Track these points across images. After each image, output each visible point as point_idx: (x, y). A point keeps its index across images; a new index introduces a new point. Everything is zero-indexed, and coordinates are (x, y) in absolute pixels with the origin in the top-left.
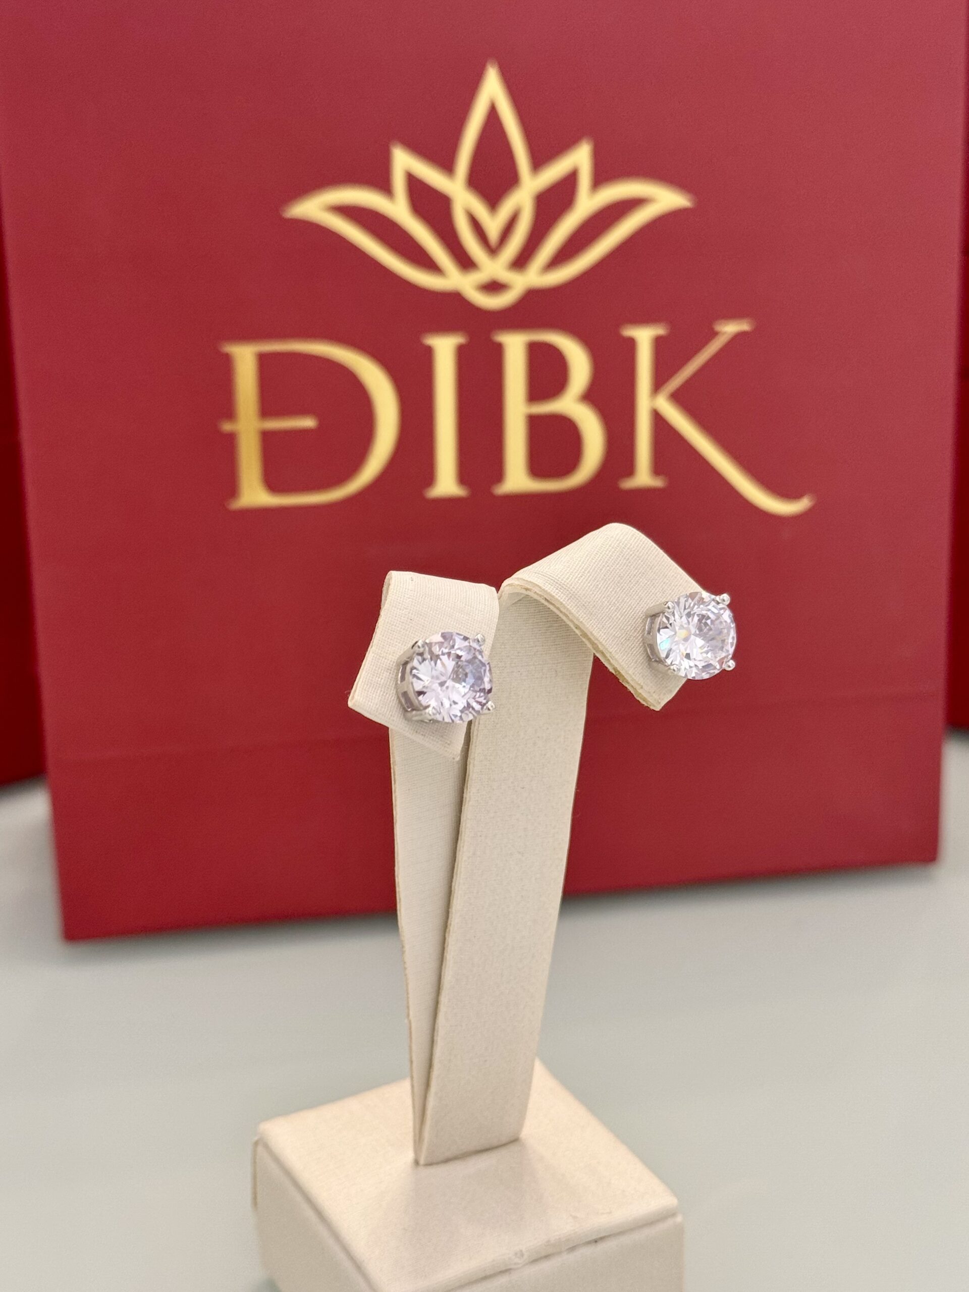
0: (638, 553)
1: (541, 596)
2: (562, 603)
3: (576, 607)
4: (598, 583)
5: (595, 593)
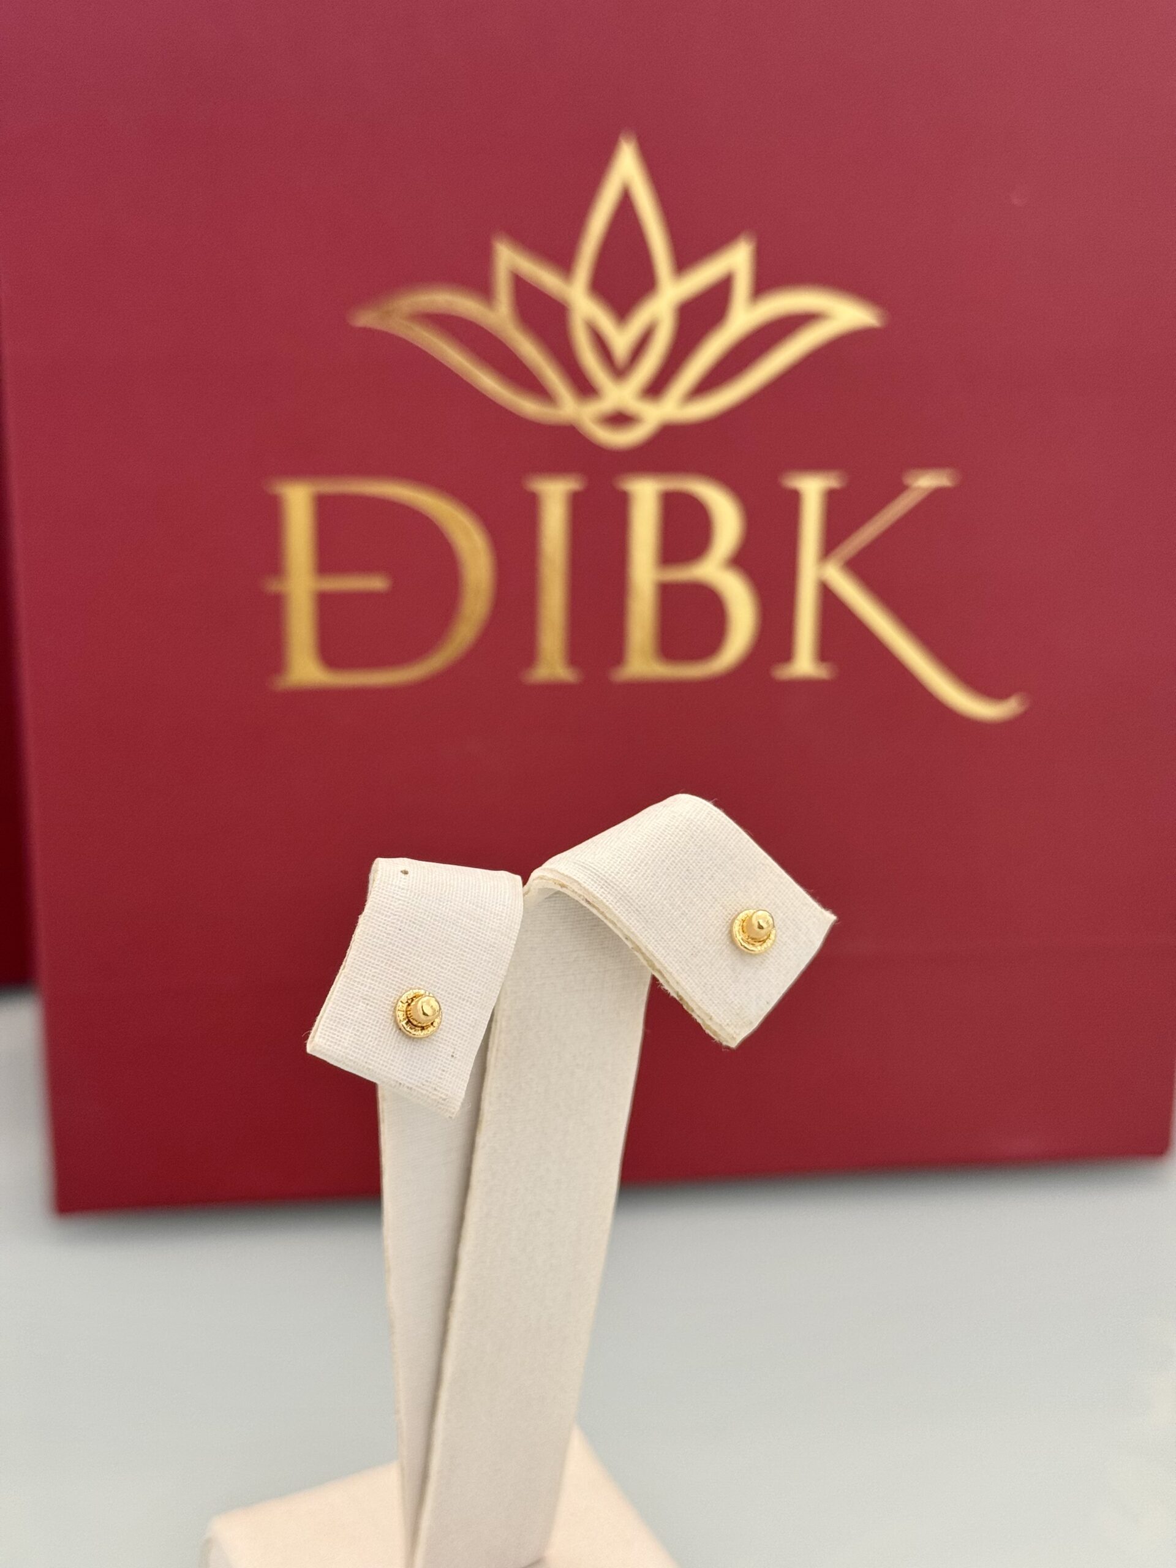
0: (715, 837)
1: (580, 896)
2: (607, 907)
3: (627, 912)
4: (658, 880)
5: (653, 893)
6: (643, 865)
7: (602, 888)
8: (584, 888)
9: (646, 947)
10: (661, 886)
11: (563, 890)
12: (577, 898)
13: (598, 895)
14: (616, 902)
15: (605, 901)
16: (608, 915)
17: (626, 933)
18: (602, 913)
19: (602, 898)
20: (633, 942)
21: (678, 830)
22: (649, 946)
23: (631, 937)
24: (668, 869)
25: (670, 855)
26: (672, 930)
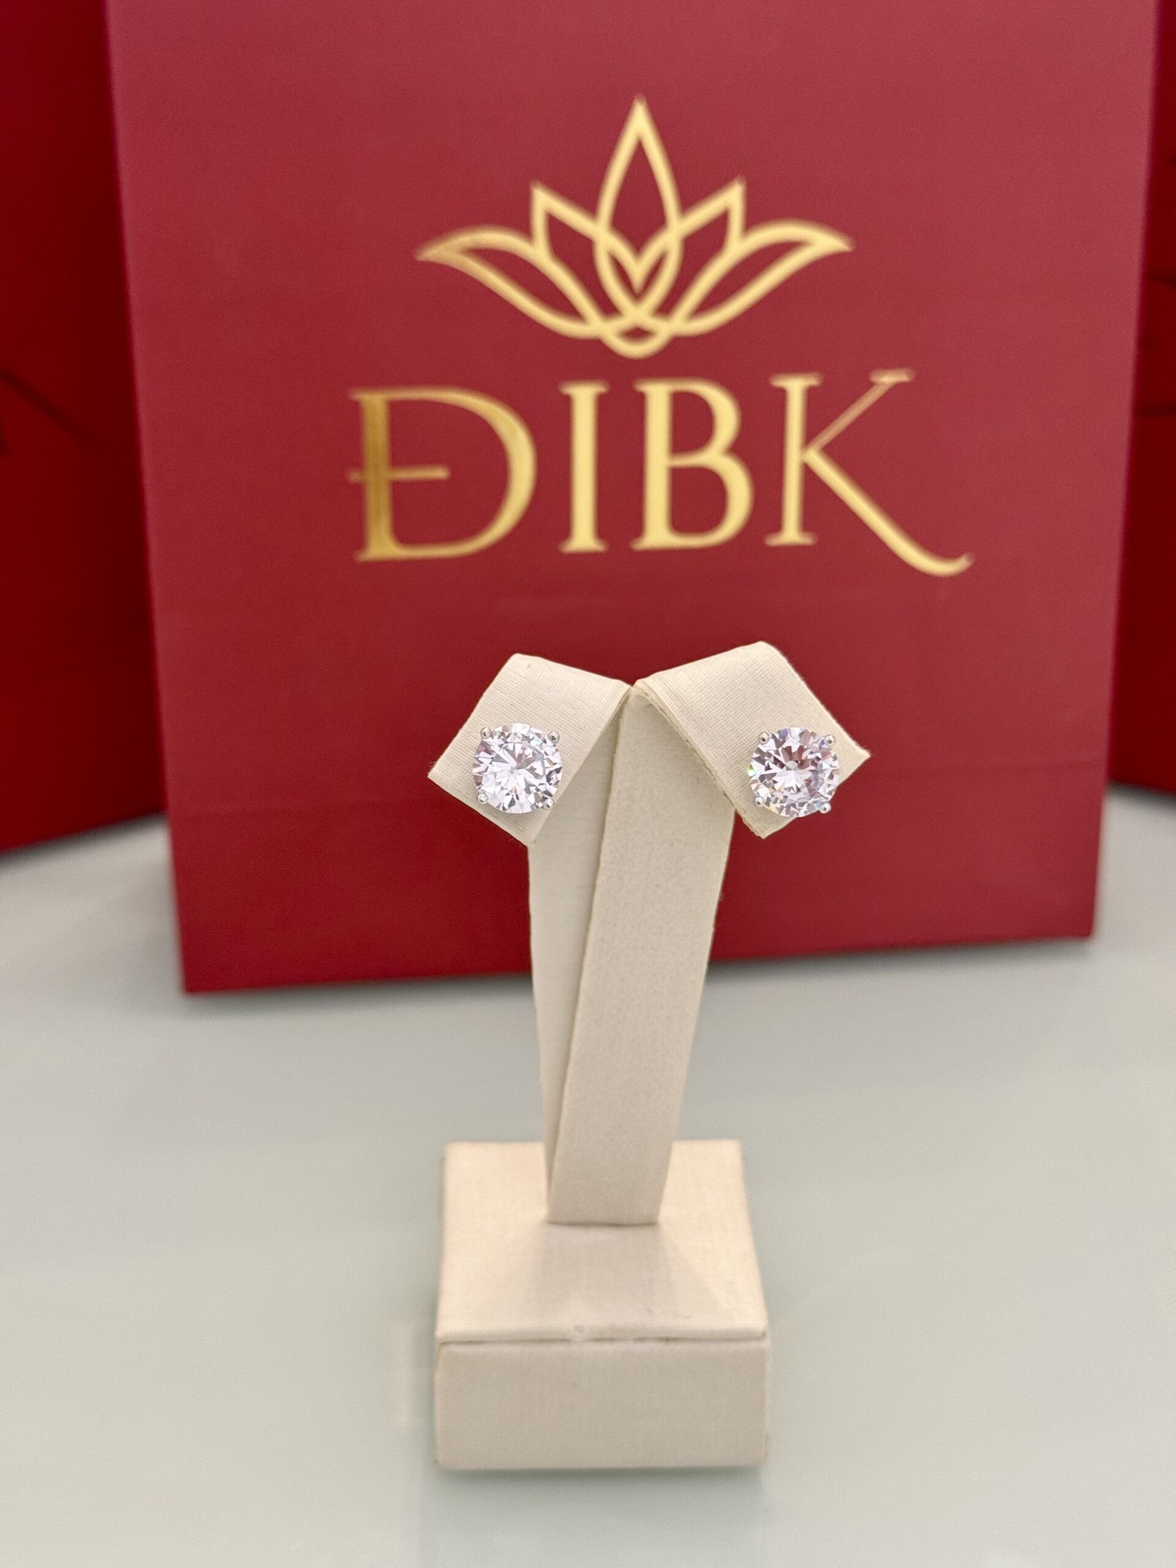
1: (656, 703)
2: (672, 712)
3: (687, 721)
4: (717, 701)
5: (711, 710)
6: (707, 688)
7: (672, 699)
8: (659, 697)
9: (699, 749)
10: (719, 706)
11: (647, 697)
12: (655, 706)
13: (667, 704)
14: (680, 712)
15: (671, 709)
16: (673, 720)
17: (685, 736)
18: (669, 718)
19: (669, 707)
20: (691, 745)
21: (743, 667)
22: (701, 748)
23: (689, 740)
24: (727, 694)
25: (732, 684)
26: (722, 740)
